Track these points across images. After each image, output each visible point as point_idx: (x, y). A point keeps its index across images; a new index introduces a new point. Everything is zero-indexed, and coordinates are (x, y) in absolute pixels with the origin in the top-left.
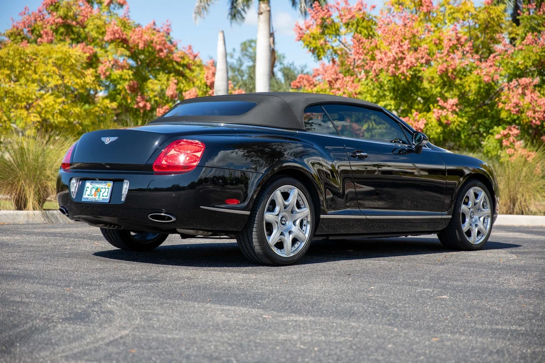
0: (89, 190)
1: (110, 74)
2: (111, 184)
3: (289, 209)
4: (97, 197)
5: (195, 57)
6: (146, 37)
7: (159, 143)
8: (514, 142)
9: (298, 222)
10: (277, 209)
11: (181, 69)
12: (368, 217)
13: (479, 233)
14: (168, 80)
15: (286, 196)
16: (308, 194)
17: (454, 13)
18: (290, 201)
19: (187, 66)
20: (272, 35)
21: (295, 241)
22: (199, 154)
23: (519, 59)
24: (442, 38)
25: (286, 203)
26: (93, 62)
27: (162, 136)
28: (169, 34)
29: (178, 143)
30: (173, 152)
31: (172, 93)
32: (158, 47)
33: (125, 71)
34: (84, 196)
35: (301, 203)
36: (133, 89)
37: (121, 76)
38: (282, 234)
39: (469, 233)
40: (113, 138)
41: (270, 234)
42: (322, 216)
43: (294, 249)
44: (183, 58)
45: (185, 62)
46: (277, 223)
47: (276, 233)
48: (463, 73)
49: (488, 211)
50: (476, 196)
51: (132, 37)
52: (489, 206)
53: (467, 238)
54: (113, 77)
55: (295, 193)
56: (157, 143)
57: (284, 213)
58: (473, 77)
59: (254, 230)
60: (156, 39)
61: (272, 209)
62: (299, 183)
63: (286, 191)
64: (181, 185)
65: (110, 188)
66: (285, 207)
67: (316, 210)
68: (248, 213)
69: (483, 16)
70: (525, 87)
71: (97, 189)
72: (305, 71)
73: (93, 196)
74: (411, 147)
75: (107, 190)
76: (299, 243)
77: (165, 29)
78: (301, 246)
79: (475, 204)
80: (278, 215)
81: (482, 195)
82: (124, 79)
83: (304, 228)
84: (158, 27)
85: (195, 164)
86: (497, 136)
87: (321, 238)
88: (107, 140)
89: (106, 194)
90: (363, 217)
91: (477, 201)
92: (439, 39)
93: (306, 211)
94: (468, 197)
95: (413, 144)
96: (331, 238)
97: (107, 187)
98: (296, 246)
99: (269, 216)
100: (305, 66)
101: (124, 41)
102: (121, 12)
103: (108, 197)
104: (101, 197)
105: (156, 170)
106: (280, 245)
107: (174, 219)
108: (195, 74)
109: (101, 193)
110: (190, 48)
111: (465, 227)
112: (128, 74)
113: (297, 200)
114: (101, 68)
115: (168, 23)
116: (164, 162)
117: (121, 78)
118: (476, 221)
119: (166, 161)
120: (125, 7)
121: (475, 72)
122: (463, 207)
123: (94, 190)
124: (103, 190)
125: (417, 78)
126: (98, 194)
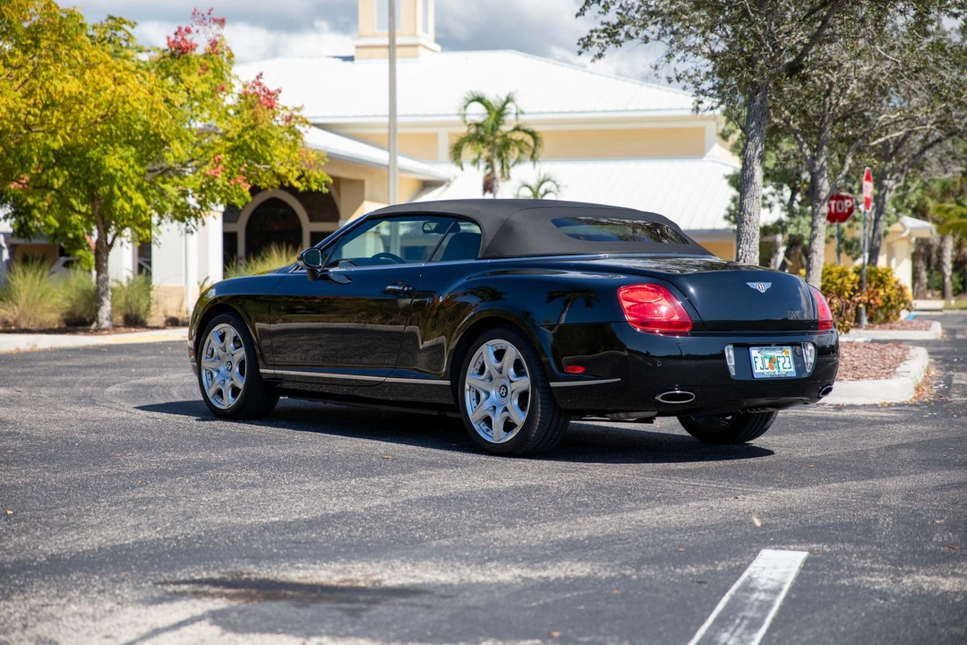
0: (759, 361)
4: (775, 370)
34: (755, 371)
65: (790, 355)
71: (771, 359)
73: (770, 370)
88: (762, 287)
89: (787, 365)
103: (792, 370)
104: (782, 369)
109: (781, 364)
123: (767, 361)
124: (782, 360)
126: (774, 365)
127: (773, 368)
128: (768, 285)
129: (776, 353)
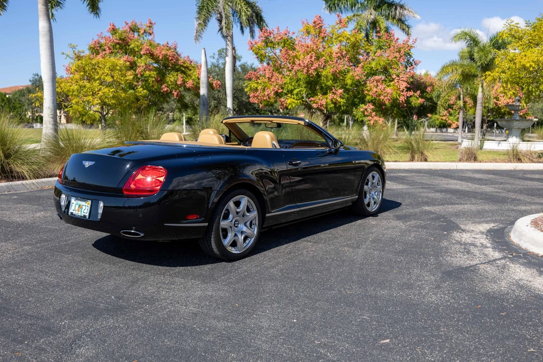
0: (74, 205)
1: (144, 74)
2: (90, 202)
3: (240, 214)
4: (80, 212)
5: (191, 62)
6: (163, 52)
7: (130, 167)
8: (371, 112)
9: (248, 224)
10: (231, 216)
11: (184, 69)
12: (302, 209)
13: (375, 203)
14: (177, 75)
15: (237, 204)
16: (256, 200)
17: (338, 37)
18: (241, 208)
19: (187, 68)
20: (234, 48)
21: (246, 238)
22: (162, 179)
23: (373, 64)
24: (332, 52)
25: (238, 210)
26: (133, 66)
27: (131, 163)
28: (176, 49)
29: (144, 169)
30: (140, 177)
31: (180, 83)
32: (170, 58)
33: (152, 72)
34: (70, 210)
35: (250, 207)
36: (157, 81)
37: (150, 75)
38: (236, 235)
39: (369, 205)
40: (91, 162)
41: (225, 236)
42: (267, 215)
43: (245, 245)
44: (184, 63)
45: (185, 65)
46: (231, 227)
47: (230, 236)
48: (344, 73)
49: (380, 187)
50: (373, 177)
51: (156, 52)
52: (381, 183)
53: (367, 208)
54: (145, 75)
55: (245, 201)
56: (128, 166)
57: (237, 218)
58: (349, 76)
59: (212, 236)
60: (169, 53)
61: (226, 217)
62: (248, 192)
63: (238, 200)
64: (152, 202)
65: (89, 206)
66: (237, 213)
67: (262, 211)
68: (206, 224)
69: (353, 39)
70: (377, 81)
71: (80, 206)
72: (253, 67)
73: (77, 212)
74: (331, 150)
75: (87, 207)
76: (249, 239)
77: (174, 47)
78: (250, 242)
79: (373, 183)
80: (232, 221)
81: (377, 176)
82: (151, 77)
83: (253, 226)
84: (169, 45)
85: (159, 188)
86: (362, 110)
87: (266, 229)
88: (87, 164)
89: (86, 211)
90: (298, 209)
91: (374, 181)
92: (330, 53)
93: (254, 214)
94: (368, 180)
95: (333, 148)
96: (273, 228)
97: (87, 205)
98: (247, 242)
99: (224, 224)
100: (253, 64)
101: (152, 55)
102: (150, 38)
103: (88, 214)
104: (82, 213)
105: (125, 193)
106: (234, 244)
107: (142, 235)
108: (192, 72)
109: (83, 210)
110: (188, 57)
111: (366, 201)
112: (154, 74)
113: (247, 205)
114: (139, 70)
115: (175, 43)
116: (132, 186)
117: (150, 76)
118: (373, 195)
119: (135, 185)
120: (152, 35)
121: (351, 74)
122: (365, 187)
123: (77, 206)
124: (84, 207)
125: (319, 76)
126: (80, 210)
127: (78, 211)
128: (91, 163)
129: (83, 203)
